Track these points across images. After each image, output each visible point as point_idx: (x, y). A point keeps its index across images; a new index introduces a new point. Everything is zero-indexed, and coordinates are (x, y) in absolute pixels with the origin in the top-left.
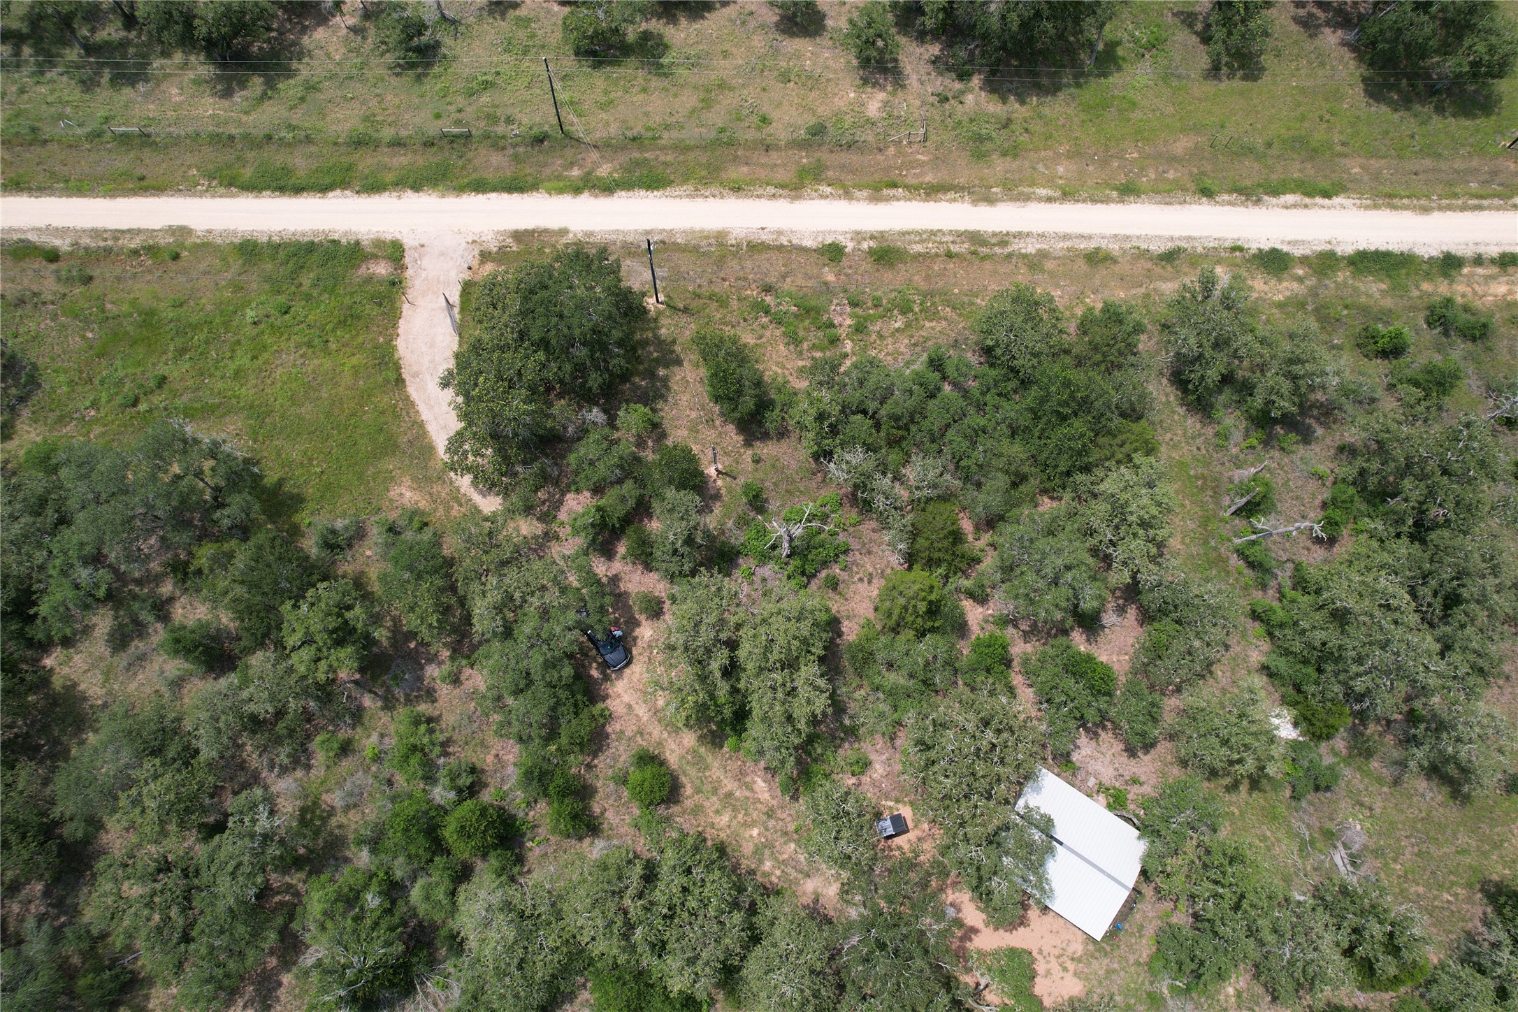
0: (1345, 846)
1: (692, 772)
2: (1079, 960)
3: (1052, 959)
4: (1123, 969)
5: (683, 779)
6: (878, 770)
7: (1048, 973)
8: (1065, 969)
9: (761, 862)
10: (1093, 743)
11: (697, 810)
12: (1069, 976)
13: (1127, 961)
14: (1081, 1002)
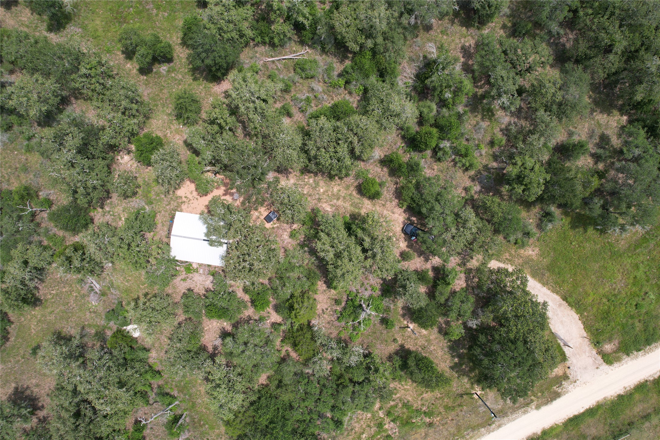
0: (96, 293)
1: (357, 201)
2: (182, 203)
3: (192, 198)
4: (164, 208)
5: (359, 196)
6: (286, 236)
7: (191, 193)
8: (186, 197)
9: (314, 181)
11: (347, 188)
12: (183, 195)
13: (164, 211)
14: (176, 189)
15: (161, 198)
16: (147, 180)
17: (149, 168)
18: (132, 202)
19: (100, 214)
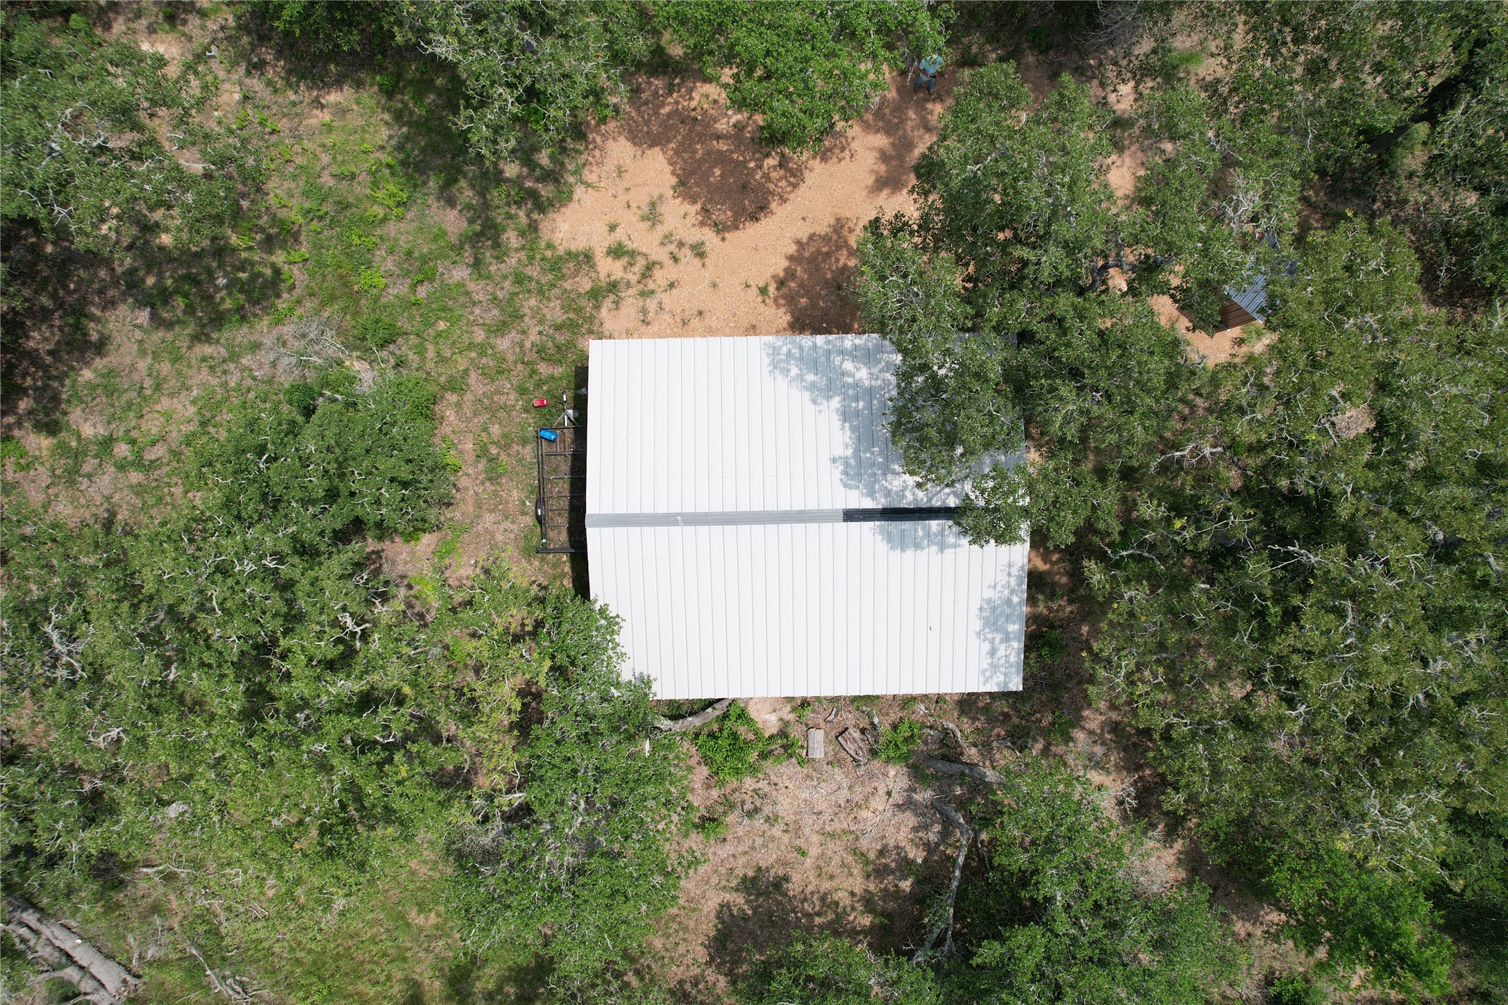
2: (596, 295)
3: (661, 254)
4: (482, 349)
7: (652, 216)
8: (617, 252)
10: (869, 845)
12: (599, 242)
13: (486, 372)
14: (541, 206)
15: (446, 289)
16: (327, 181)
17: (333, 97)
18: (256, 347)
19: (42, 474)
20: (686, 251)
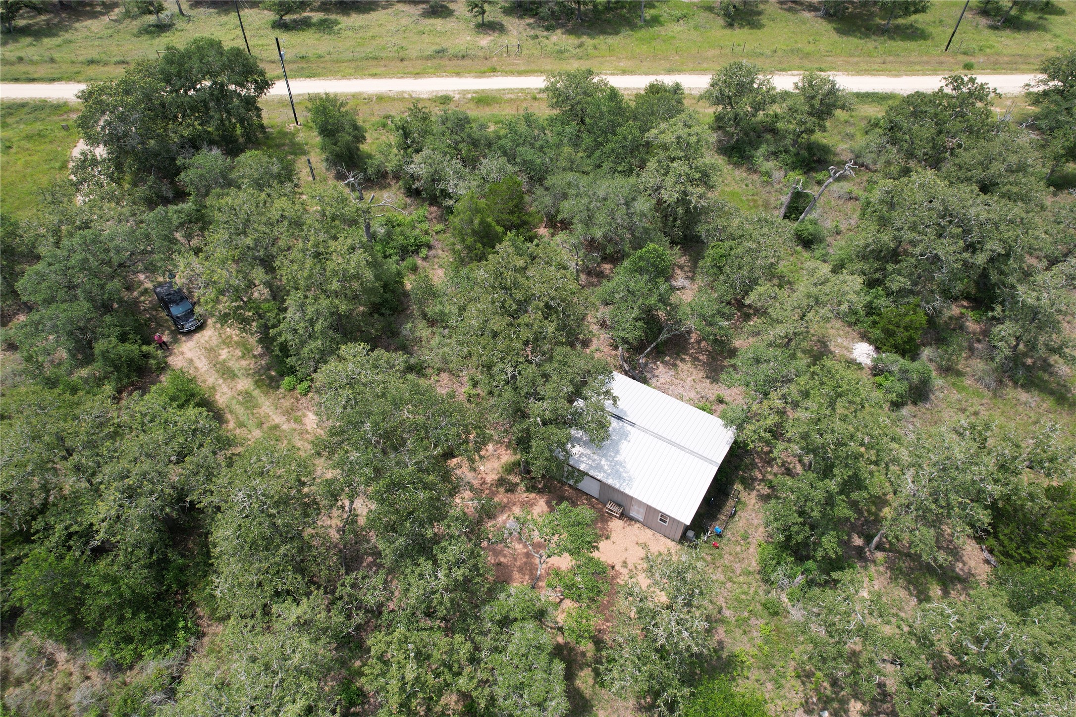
1: (240, 410)
5: (229, 416)
20: (629, 567)
